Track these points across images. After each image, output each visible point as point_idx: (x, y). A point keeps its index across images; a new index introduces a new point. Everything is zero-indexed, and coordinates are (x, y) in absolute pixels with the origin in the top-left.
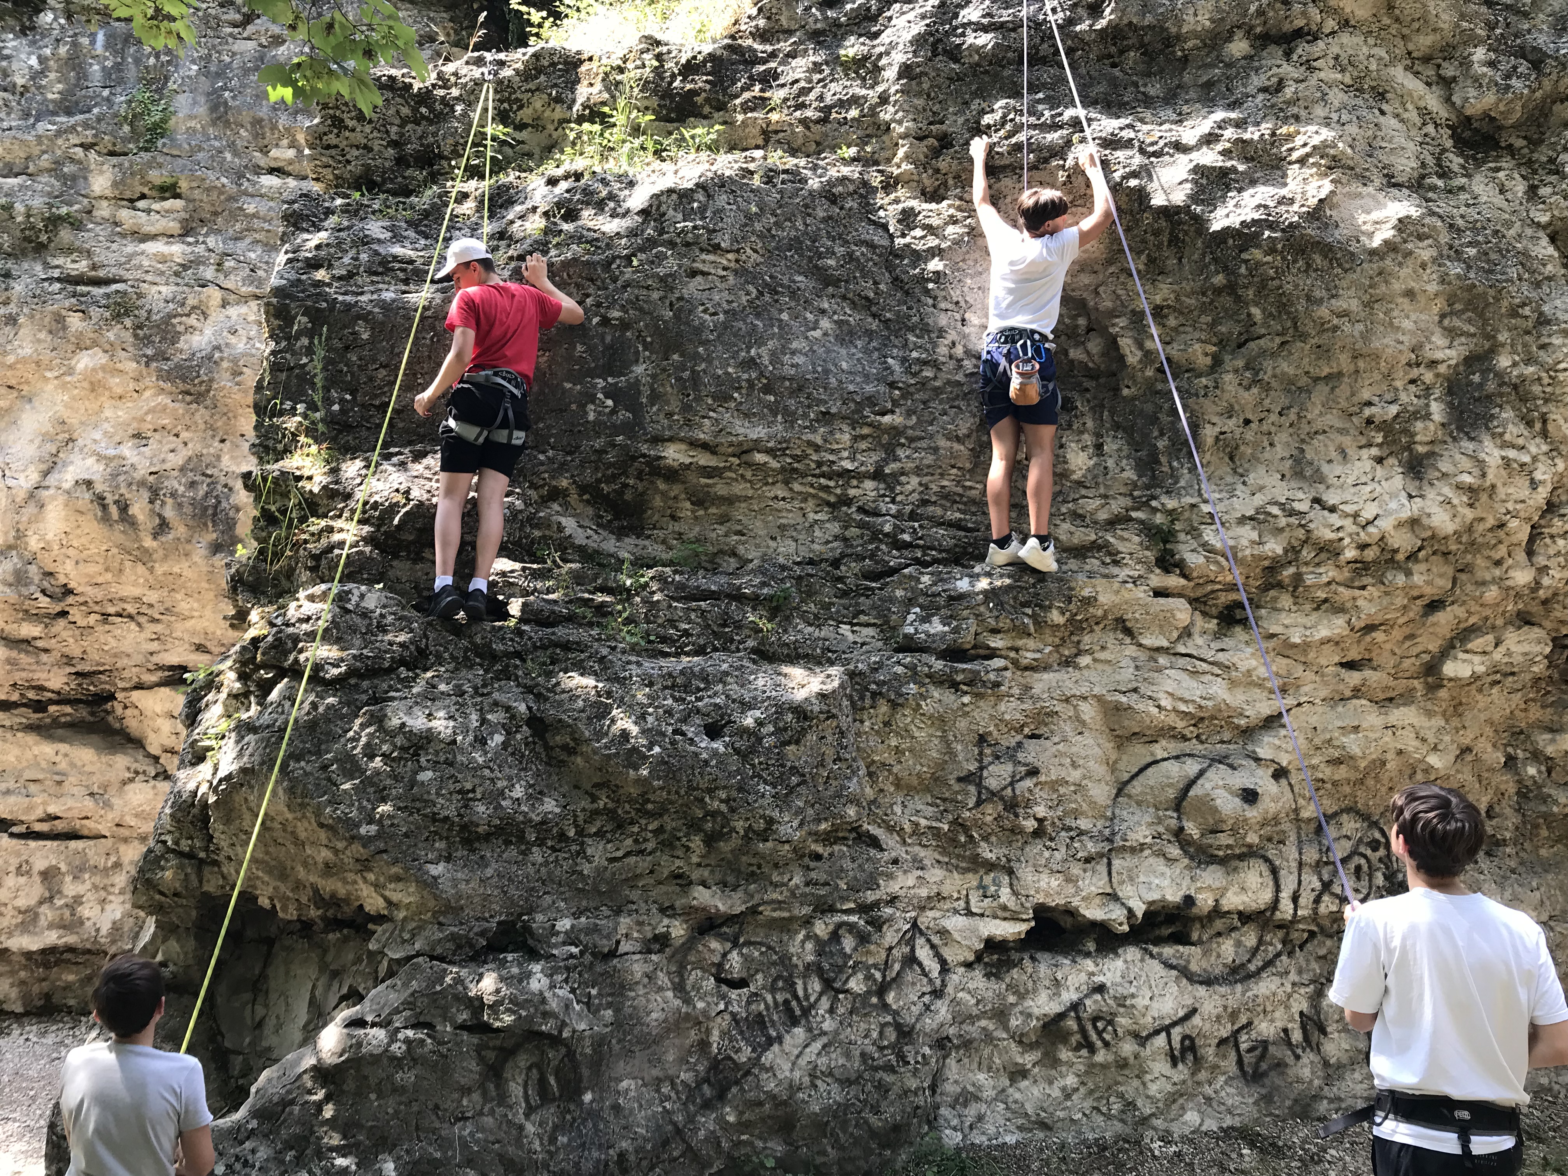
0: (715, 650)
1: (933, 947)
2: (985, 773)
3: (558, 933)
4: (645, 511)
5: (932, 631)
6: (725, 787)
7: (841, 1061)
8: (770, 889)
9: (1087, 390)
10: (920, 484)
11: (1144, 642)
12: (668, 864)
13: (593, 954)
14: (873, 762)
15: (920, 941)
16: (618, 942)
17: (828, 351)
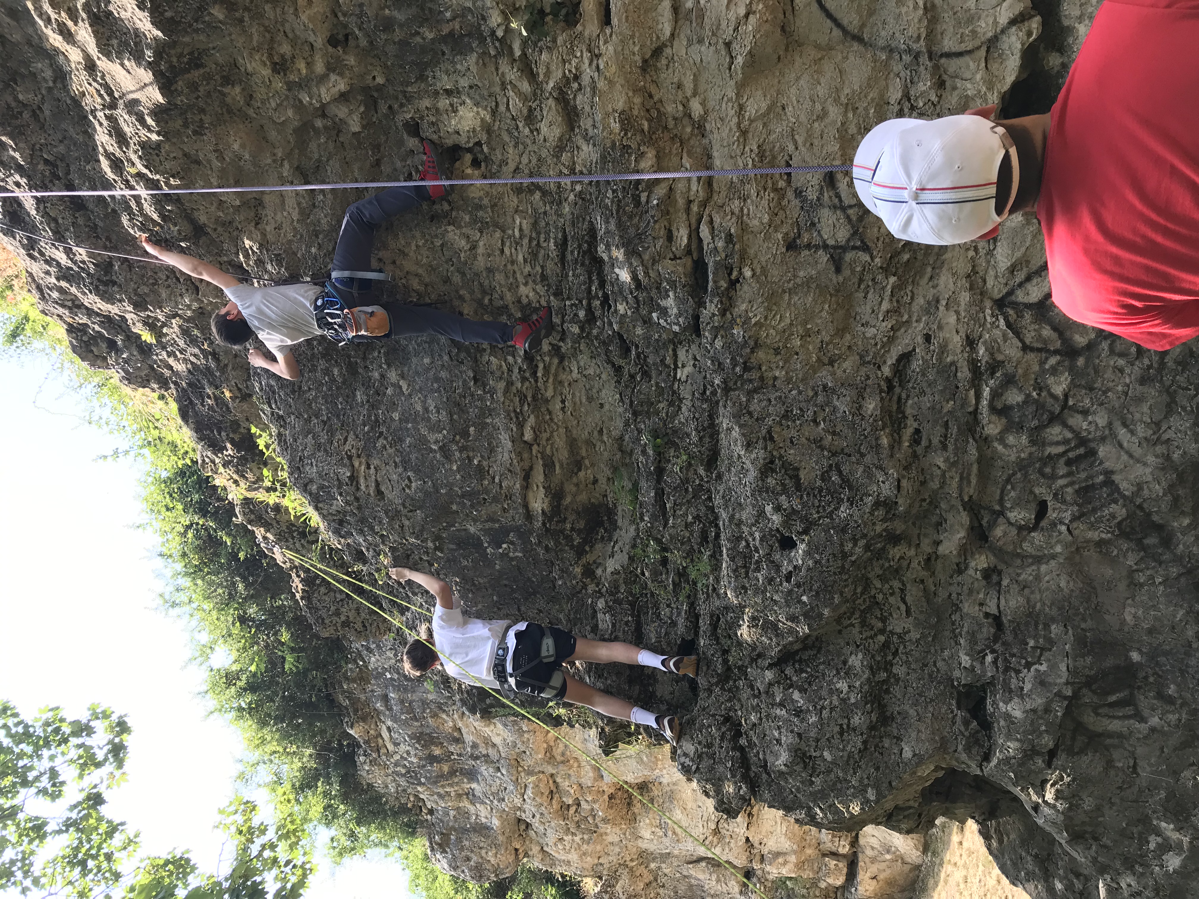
0: (710, 499)
1: (1028, 279)
2: (831, 242)
3: (972, 666)
4: (593, 504)
5: (675, 311)
6: (842, 545)
7: (1145, 409)
8: (947, 490)
9: (390, 107)
10: (526, 284)
11: (668, 33)
12: (916, 570)
13: (995, 641)
14: (819, 360)
15: (1020, 297)
16: (987, 615)
17: (417, 373)
